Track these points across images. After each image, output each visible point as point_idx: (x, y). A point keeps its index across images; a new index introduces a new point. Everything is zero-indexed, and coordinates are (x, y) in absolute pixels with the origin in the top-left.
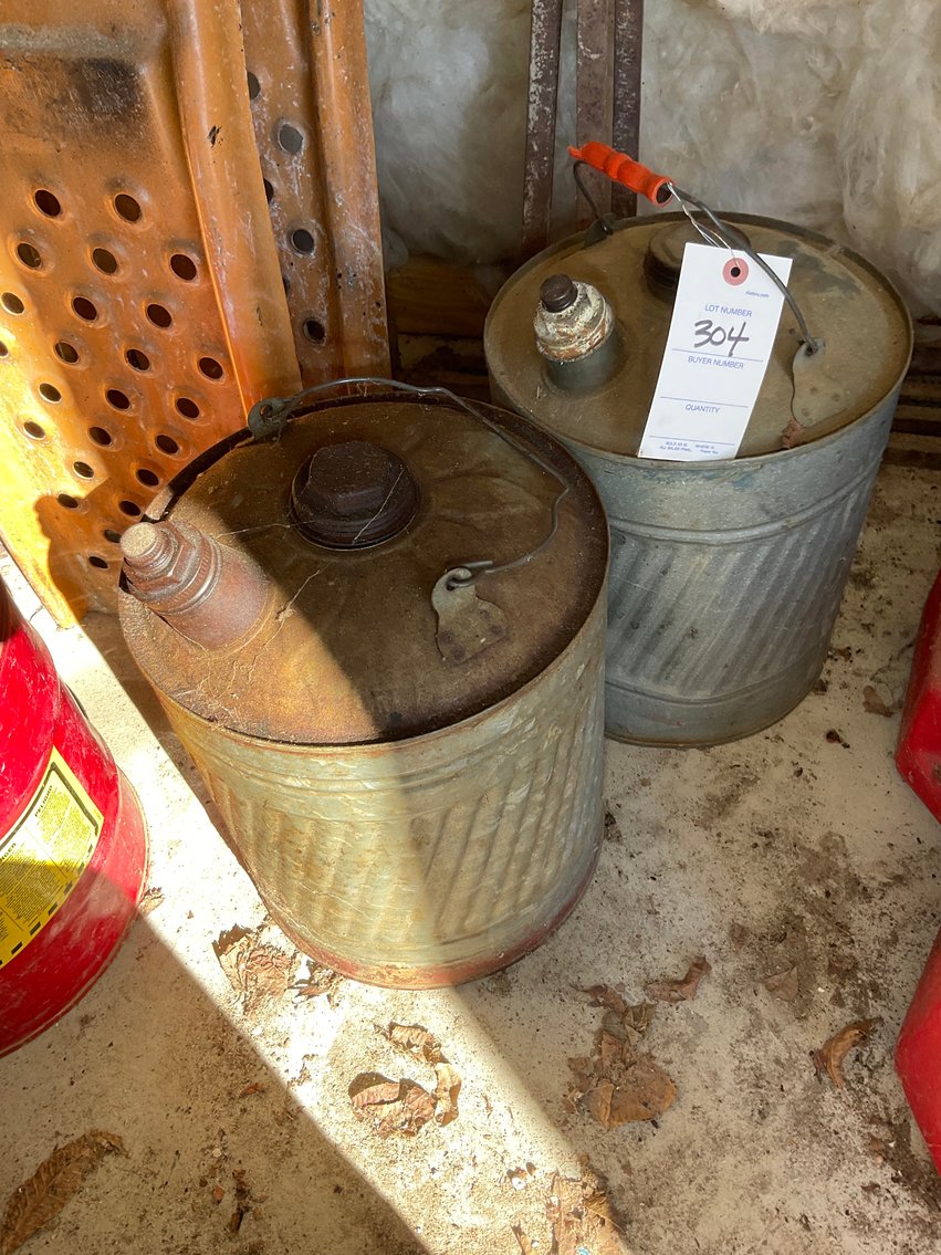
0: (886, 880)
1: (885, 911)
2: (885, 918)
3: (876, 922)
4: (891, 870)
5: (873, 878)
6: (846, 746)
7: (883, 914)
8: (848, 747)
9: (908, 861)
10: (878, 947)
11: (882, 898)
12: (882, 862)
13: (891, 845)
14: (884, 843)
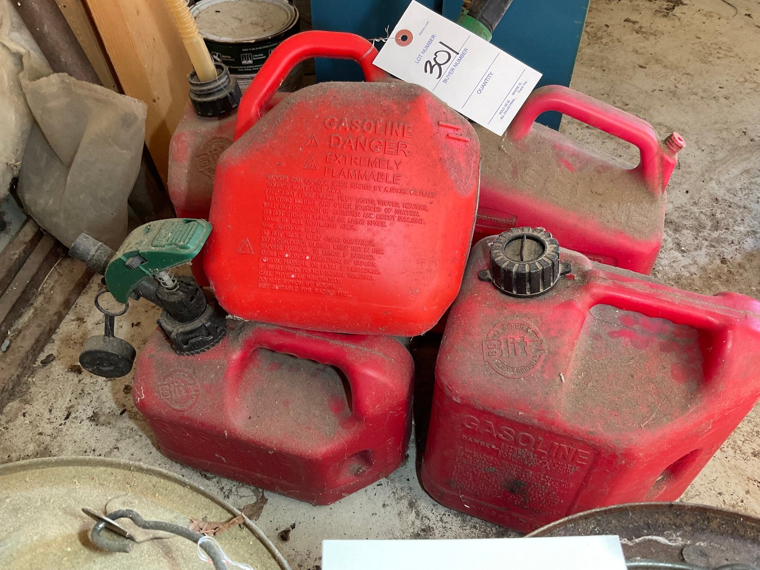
0: (414, 514)
1: (439, 518)
2: (444, 518)
3: (448, 526)
4: (405, 509)
5: (413, 523)
6: (293, 527)
7: (441, 520)
8: (294, 524)
9: (397, 496)
10: (468, 527)
11: (428, 519)
12: (399, 514)
13: (384, 505)
14: (382, 510)
